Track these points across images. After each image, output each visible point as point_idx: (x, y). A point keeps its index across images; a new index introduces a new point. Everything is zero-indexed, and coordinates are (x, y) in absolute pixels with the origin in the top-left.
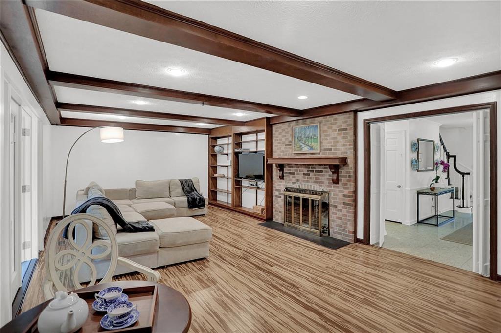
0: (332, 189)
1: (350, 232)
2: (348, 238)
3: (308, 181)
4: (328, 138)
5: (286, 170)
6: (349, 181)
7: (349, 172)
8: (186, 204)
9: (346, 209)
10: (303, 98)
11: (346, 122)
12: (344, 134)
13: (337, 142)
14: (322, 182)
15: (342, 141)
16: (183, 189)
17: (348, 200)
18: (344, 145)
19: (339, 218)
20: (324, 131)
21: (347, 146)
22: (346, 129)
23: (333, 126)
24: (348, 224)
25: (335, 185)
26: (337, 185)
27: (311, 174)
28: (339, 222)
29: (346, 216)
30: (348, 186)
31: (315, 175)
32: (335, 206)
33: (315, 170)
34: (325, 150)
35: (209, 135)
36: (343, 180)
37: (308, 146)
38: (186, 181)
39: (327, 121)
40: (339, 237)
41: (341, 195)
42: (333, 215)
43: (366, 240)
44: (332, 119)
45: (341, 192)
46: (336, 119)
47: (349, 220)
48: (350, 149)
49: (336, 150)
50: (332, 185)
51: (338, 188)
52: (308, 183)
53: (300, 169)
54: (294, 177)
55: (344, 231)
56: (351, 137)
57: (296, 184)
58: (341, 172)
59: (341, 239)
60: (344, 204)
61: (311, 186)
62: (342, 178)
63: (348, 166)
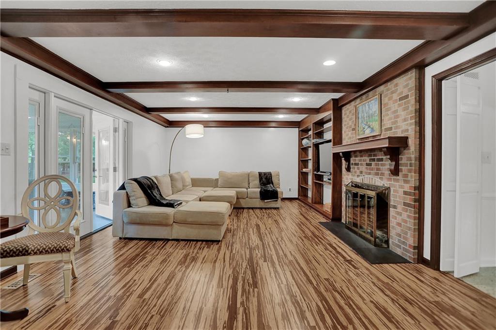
0: (392, 183)
1: (410, 246)
2: (408, 254)
3: (370, 174)
4: (389, 112)
5: (352, 160)
6: (410, 171)
7: (411, 157)
8: (258, 195)
9: (407, 212)
10: (330, 63)
11: (407, 85)
12: (405, 103)
13: (397, 117)
14: (383, 174)
15: (402, 114)
16: (260, 181)
17: (409, 199)
18: (405, 120)
19: (399, 224)
20: (385, 104)
21: (408, 121)
22: (407, 97)
23: (394, 95)
24: (409, 233)
25: (395, 177)
26: (398, 178)
27: (373, 163)
28: (398, 230)
29: (406, 222)
30: (409, 178)
31: (376, 165)
32: (395, 207)
33: (376, 158)
34: (387, 130)
35: (299, 128)
36: (404, 169)
37: (369, 127)
38: (265, 174)
39: (388, 90)
40: (398, 251)
41: (401, 191)
42: (393, 220)
43: (434, 263)
44: (393, 85)
45: (401, 187)
46: (396, 85)
47: (410, 229)
48: (411, 124)
49: (397, 127)
50: (393, 178)
51: (398, 182)
52: (370, 176)
53: (363, 158)
54: (358, 169)
55: (404, 243)
56: (412, 107)
57: (361, 178)
58: (402, 158)
59: (401, 255)
60: (405, 204)
61: (372, 179)
62: (403, 168)
63: (409, 149)
